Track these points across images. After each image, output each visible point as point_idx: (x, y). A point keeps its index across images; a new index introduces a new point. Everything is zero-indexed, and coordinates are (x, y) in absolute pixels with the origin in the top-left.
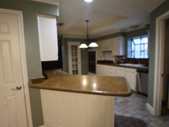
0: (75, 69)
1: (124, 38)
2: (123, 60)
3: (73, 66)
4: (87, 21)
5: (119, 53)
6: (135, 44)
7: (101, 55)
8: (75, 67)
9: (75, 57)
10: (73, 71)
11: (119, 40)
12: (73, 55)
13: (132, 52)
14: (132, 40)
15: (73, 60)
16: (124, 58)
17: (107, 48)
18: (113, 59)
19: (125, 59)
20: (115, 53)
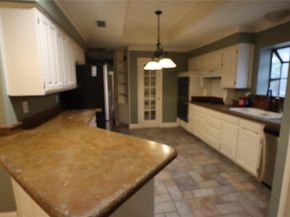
0: (150, 110)
1: (253, 46)
2: (244, 99)
3: (146, 103)
4: (159, 13)
5: (235, 83)
6: (282, 62)
7: (202, 84)
8: (150, 105)
9: (150, 87)
10: (146, 113)
11: (237, 51)
12: (146, 84)
13: (270, 80)
14: (275, 51)
15: (146, 93)
16: (247, 94)
17: (212, 71)
18: (224, 96)
19: (249, 98)
20: (227, 83)
